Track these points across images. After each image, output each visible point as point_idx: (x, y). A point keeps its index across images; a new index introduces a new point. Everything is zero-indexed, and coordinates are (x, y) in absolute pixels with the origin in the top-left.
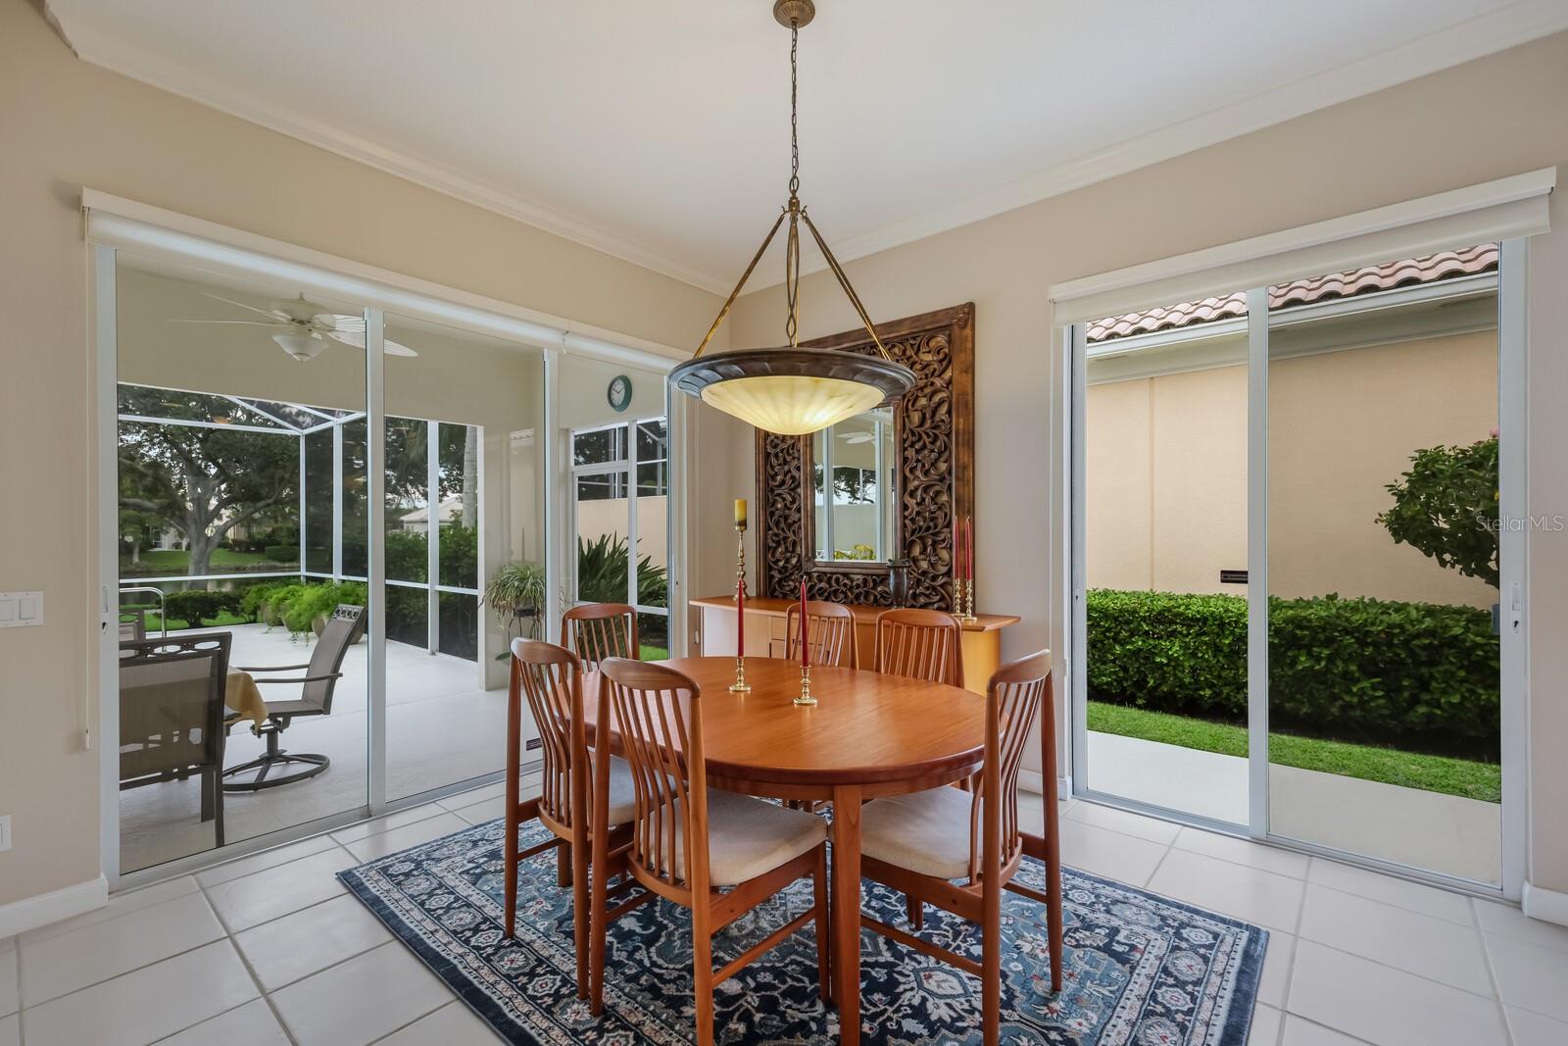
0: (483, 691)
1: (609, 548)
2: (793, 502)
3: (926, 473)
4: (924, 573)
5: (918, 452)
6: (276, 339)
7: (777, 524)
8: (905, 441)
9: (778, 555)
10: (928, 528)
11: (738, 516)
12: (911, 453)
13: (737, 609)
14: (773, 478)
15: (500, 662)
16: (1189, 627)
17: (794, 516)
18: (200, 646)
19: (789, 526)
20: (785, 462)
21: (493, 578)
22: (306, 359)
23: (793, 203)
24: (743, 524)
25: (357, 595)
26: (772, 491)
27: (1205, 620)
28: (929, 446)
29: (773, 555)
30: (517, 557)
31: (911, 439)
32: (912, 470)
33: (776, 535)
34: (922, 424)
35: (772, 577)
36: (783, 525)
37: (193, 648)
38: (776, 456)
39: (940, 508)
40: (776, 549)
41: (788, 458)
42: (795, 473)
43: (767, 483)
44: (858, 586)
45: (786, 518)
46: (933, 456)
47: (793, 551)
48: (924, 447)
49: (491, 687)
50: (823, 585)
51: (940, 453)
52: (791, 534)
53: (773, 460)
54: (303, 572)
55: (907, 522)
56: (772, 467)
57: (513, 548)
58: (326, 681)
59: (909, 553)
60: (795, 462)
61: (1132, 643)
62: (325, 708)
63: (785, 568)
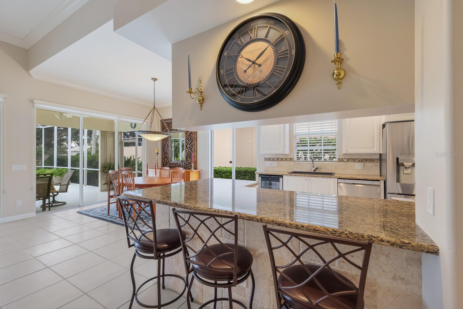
0: (100, 192)
1: (132, 159)
2: (168, 149)
3: (190, 145)
4: (189, 163)
5: (188, 141)
6: (56, 115)
7: (165, 154)
8: (186, 139)
9: (165, 160)
10: (190, 155)
11: (156, 152)
12: (187, 141)
13: (155, 170)
14: (164, 144)
15: (104, 185)
16: (250, 173)
17: (168, 152)
18: (47, 176)
19: (167, 154)
20: (166, 142)
21: (103, 165)
22: (62, 119)
23: (154, 107)
24: (158, 153)
25: (63, 171)
26: (164, 147)
27: (252, 172)
28: (190, 140)
29: (164, 160)
30: (108, 161)
31: (187, 138)
32: (187, 144)
33: (165, 156)
34: (189, 136)
35: (164, 164)
36: (166, 154)
37: (46, 176)
38: (165, 140)
39: (192, 151)
40: (165, 158)
41: (167, 141)
42: (168, 144)
43: (163, 145)
44: (179, 165)
45: (167, 152)
46: (191, 142)
47: (168, 159)
48: (189, 140)
49: (102, 191)
50: (173, 165)
51: (192, 141)
52: (167, 156)
53: (164, 141)
54: (43, 166)
55: (187, 153)
56: (164, 142)
57: (108, 159)
58: (66, 185)
59: (187, 159)
60: (168, 142)
61: (241, 177)
62: (66, 191)
63: (166, 162)
